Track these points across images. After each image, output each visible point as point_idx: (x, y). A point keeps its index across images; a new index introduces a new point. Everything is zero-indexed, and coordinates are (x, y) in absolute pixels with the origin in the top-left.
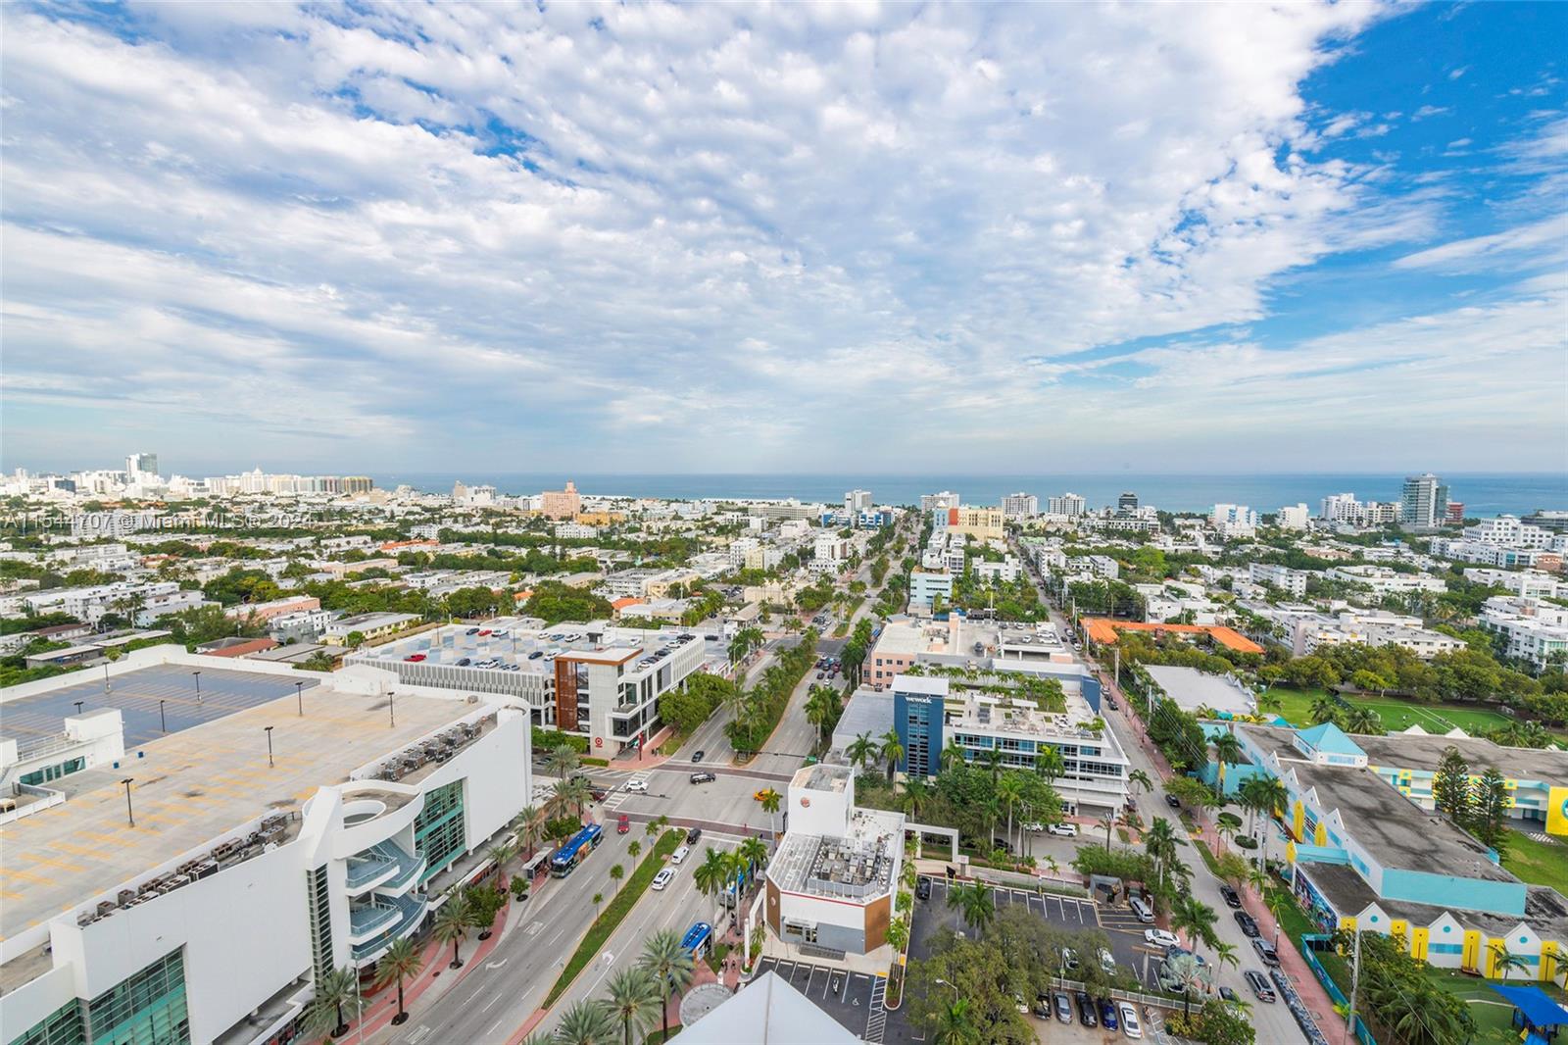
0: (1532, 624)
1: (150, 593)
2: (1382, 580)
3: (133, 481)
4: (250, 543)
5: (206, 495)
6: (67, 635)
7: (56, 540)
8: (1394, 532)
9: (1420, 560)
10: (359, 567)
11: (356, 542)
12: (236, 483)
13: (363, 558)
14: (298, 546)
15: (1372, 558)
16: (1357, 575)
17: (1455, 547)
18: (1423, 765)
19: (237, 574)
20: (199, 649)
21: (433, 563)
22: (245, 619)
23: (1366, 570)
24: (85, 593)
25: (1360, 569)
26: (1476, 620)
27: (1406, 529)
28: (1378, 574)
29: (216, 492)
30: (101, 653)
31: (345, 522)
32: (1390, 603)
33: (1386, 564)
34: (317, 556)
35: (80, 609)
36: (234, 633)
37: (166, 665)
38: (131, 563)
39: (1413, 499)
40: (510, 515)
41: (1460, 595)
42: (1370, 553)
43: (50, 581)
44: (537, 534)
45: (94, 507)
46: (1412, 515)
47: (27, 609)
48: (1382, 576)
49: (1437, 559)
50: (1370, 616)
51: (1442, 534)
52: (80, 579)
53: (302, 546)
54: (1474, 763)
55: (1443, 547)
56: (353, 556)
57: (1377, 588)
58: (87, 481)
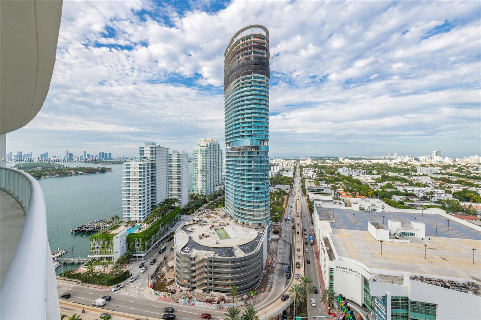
1: (436, 192)
3: (434, 159)
4: (471, 181)
5: (456, 164)
6: (414, 199)
7: (413, 174)
12: (468, 160)
19: (465, 191)
20: (450, 213)
22: (467, 207)
24: (419, 189)
29: (460, 163)
30: (421, 206)
35: (417, 193)
36: (463, 211)
37: (439, 215)
38: (431, 182)
43: (411, 184)
45: (423, 166)
47: (405, 190)
52: (418, 185)
58: (421, 158)
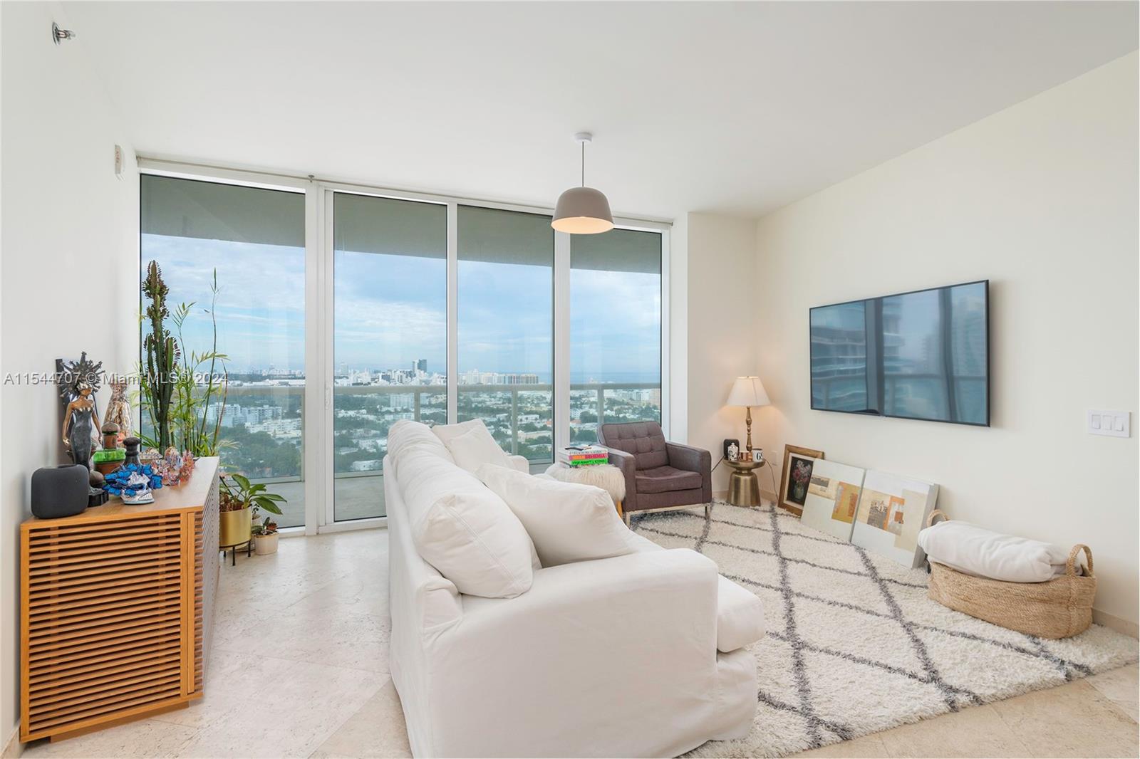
3: (415, 376)
7: (385, 409)
10: (534, 435)
11: (532, 418)
13: (535, 429)
14: (499, 419)
21: (577, 436)
31: (524, 405)
34: (509, 426)
40: (628, 404)
44: (648, 419)
47: (376, 447)
53: (501, 419)
56: (529, 428)
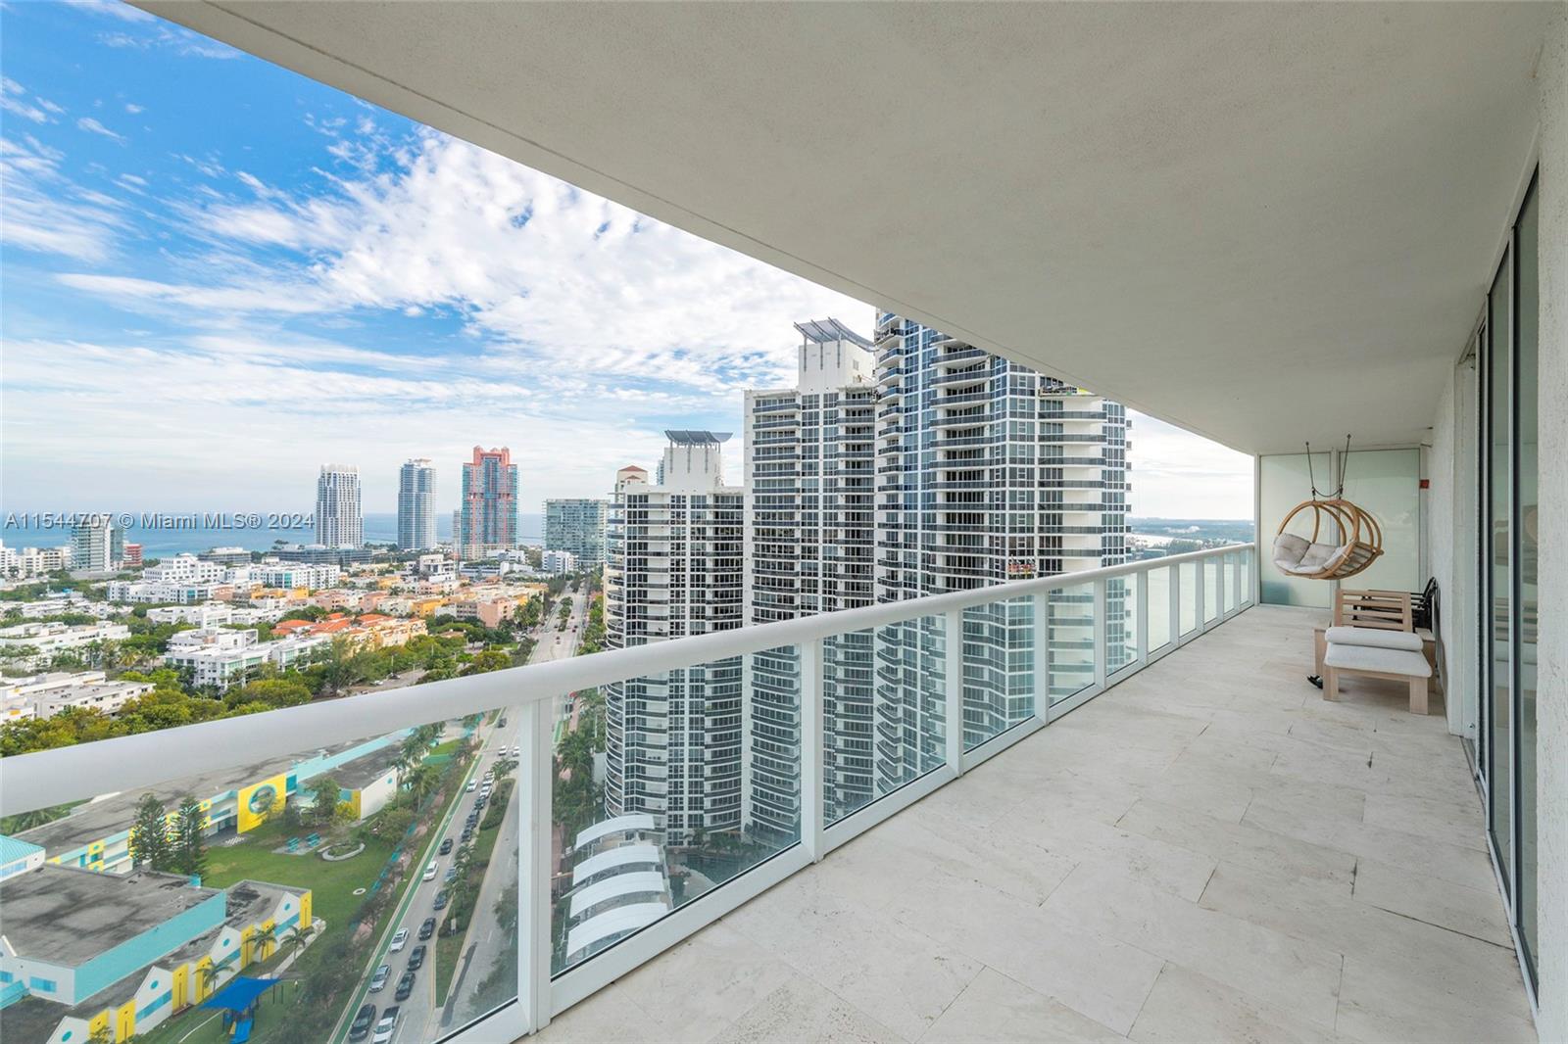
0: (214, 651)
2: (50, 638)
8: (62, 581)
9: (96, 609)
15: (34, 614)
16: (14, 637)
17: (135, 590)
18: (116, 828)
23: (27, 630)
25: (19, 630)
26: (162, 659)
27: (77, 576)
28: (45, 631)
32: (64, 663)
33: (54, 619)
39: (85, 542)
41: (141, 638)
42: (30, 609)
46: (84, 560)
48: (51, 633)
49: (116, 604)
50: (37, 683)
51: (121, 577)
54: (170, 801)
55: (122, 591)
57: (44, 648)
